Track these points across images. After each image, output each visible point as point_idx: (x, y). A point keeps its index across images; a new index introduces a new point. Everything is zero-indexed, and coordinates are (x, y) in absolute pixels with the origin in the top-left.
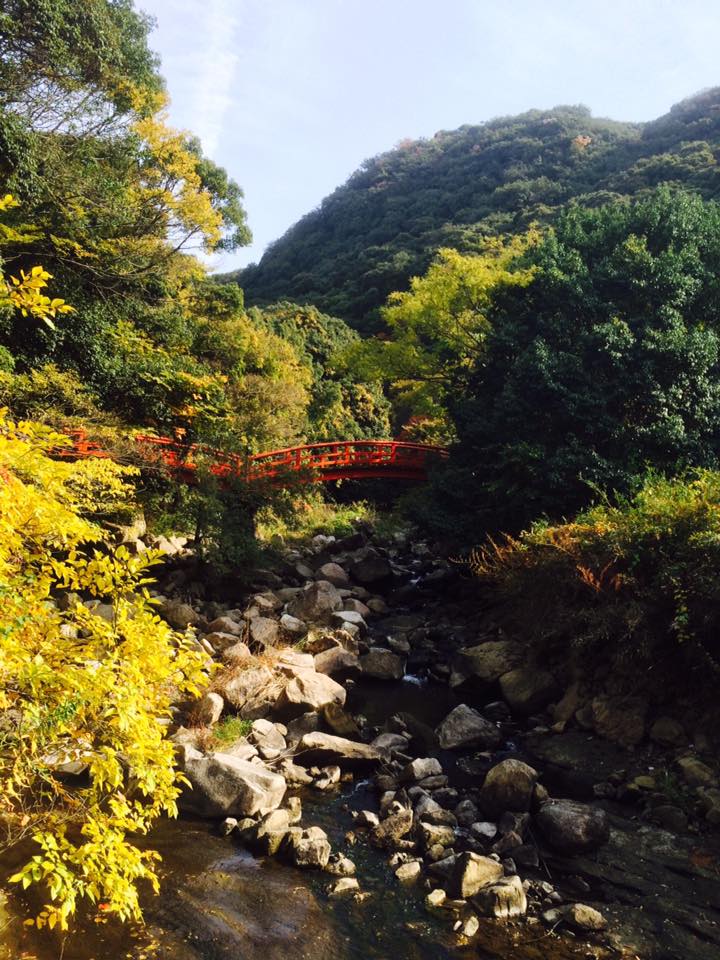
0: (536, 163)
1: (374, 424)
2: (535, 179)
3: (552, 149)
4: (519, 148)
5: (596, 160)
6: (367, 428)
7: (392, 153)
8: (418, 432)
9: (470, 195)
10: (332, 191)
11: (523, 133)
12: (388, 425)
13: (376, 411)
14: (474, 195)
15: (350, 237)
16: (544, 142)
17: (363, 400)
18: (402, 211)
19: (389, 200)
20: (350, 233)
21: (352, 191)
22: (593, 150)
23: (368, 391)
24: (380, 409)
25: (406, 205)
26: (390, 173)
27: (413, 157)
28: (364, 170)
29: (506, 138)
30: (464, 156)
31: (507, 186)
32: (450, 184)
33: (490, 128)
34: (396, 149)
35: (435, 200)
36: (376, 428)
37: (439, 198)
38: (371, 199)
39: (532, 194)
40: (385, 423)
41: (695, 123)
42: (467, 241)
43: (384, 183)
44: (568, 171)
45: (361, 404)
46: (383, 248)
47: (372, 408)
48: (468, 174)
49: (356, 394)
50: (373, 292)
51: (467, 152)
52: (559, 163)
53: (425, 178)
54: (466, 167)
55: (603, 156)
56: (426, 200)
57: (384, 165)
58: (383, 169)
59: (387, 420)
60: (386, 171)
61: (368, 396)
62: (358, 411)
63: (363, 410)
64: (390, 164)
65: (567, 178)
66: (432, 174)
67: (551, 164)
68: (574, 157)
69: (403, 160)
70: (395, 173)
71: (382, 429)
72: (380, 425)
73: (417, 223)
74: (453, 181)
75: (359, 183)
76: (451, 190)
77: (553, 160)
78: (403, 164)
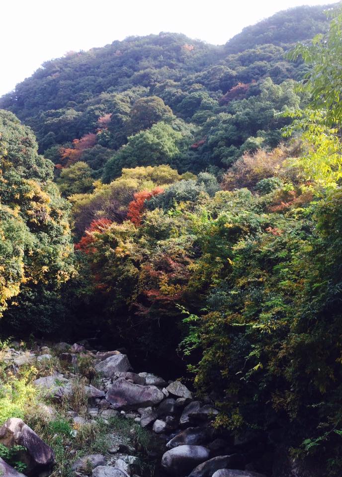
0: (159, 59)
1: (52, 228)
2: (160, 68)
3: (169, 51)
4: (147, 51)
5: (198, 59)
6: (43, 234)
7: (62, 58)
8: (106, 239)
9: (117, 79)
10: (23, 80)
11: (148, 43)
12: (68, 230)
13: (54, 214)
14: (119, 79)
15: (35, 108)
16: (163, 48)
17: (36, 199)
18: (71, 90)
19: (61, 82)
20: (35, 105)
21: (36, 80)
22: (195, 53)
23: (44, 189)
24: (59, 211)
25: (72, 86)
26: (61, 69)
27: (76, 59)
28: (43, 68)
29: (138, 46)
30: (110, 57)
31: (142, 72)
32: (102, 73)
33: (126, 41)
34: (64, 57)
35: (93, 83)
36: (53, 233)
37: (94, 81)
38: (49, 83)
39: (159, 77)
40: (65, 228)
41: (262, 35)
42: (119, 101)
43: (57, 74)
44: (181, 65)
45: (34, 204)
46: (58, 111)
47: (49, 210)
48: (113, 66)
49: (27, 191)
50: (51, 136)
51: (111, 55)
52: (174, 60)
53: (84, 71)
54: (112, 63)
55: (202, 57)
56: (87, 82)
57: (57, 64)
58: (56, 66)
59: (68, 225)
60: (58, 67)
61: (44, 195)
62: (30, 212)
63: (37, 211)
64: (61, 63)
65: (181, 68)
66: (89, 68)
67: (169, 60)
68: (184, 56)
69: (70, 61)
70: (64, 68)
71: (62, 234)
72: (58, 230)
73: (81, 96)
74: (104, 72)
75: (40, 75)
76: (103, 77)
77: (170, 58)
78: (69, 63)
